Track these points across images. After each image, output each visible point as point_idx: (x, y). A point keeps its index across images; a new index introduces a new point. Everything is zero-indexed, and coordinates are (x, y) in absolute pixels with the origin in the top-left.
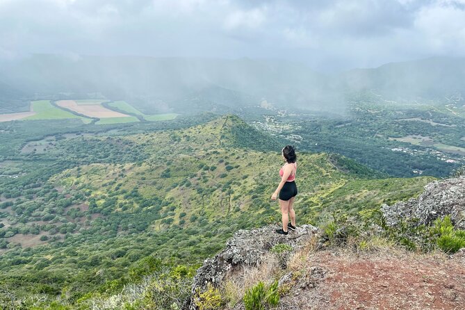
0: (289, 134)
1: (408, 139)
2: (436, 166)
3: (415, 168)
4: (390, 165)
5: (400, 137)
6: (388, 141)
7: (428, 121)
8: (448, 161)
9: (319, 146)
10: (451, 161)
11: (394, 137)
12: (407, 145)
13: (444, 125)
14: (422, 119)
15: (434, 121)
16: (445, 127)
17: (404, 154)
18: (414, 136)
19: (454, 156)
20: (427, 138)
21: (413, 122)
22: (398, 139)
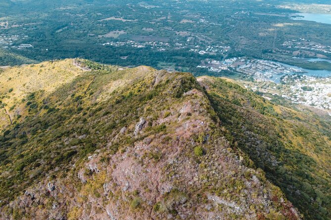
0: (19, 44)
1: (111, 34)
2: (133, 52)
3: (121, 55)
4: (106, 57)
5: (106, 34)
6: (99, 38)
7: (119, 19)
8: (139, 47)
9: (50, 51)
10: (141, 46)
11: (101, 34)
12: (111, 39)
13: (130, 21)
14: (116, 18)
15: (123, 19)
16: (131, 22)
17: (112, 47)
18: (115, 32)
19: (141, 42)
20: (122, 32)
21: (111, 20)
22: (104, 36)
